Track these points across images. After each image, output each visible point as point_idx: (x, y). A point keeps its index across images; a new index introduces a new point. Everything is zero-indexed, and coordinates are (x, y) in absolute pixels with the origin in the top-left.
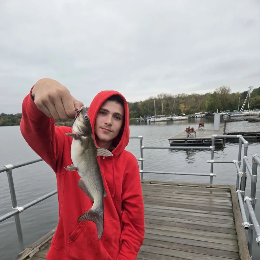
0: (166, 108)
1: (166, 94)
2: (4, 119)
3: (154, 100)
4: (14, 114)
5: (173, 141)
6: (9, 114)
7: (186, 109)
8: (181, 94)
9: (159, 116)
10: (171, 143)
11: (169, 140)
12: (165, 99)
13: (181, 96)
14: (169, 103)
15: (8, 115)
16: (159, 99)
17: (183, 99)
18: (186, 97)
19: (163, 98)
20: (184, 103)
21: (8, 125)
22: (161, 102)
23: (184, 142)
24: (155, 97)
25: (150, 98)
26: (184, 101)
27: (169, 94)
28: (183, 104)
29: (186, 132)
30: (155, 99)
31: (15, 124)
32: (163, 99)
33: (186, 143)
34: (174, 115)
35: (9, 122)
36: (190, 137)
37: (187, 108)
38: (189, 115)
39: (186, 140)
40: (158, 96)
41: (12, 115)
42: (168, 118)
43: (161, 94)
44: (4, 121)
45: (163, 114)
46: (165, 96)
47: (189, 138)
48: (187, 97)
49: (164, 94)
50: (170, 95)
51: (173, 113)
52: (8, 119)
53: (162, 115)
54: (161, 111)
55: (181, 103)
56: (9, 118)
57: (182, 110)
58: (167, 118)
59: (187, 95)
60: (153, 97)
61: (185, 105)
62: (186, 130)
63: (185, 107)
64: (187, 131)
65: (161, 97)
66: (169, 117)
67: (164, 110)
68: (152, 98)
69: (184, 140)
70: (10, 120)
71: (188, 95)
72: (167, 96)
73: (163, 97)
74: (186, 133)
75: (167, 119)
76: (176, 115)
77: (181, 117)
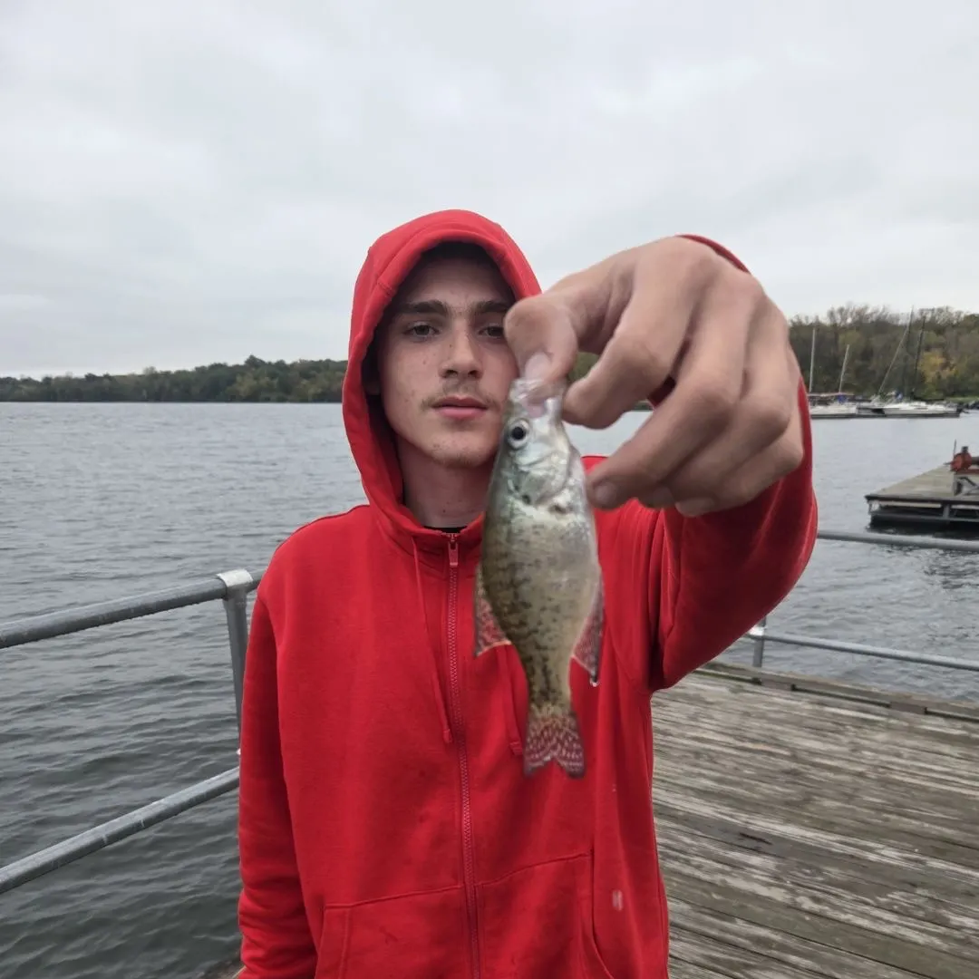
0: (859, 363)
1: (866, 308)
2: (256, 378)
3: (814, 331)
4: (288, 361)
5: (884, 504)
6: (274, 360)
7: (947, 373)
8: (933, 310)
9: (823, 395)
10: (876, 512)
11: (870, 498)
12: (858, 329)
13: (933, 318)
14: (877, 342)
15: (270, 363)
16: (835, 326)
17: (940, 330)
18: (955, 322)
19: (850, 325)
20: (941, 346)
21: (267, 400)
22: (841, 338)
23: (939, 511)
24: (817, 317)
25: (795, 320)
26: (941, 339)
27: (881, 310)
28: (937, 352)
29: (953, 470)
30: (817, 326)
31: (289, 398)
32: (851, 327)
33: (946, 516)
34: (893, 393)
35: (270, 389)
36: (968, 494)
37: (951, 369)
38: (960, 399)
39: (946, 503)
40: (831, 314)
41: (280, 365)
42: (865, 404)
43: (845, 307)
44: (254, 383)
45: (846, 387)
46: (860, 315)
47: (961, 497)
48: (958, 323)
49: (857, 308)
50: (881, 314)
51: (888, 388)
52: (267, 379)
53: (840, 393)
54: (836, 377)
55: (928, 348)
56: (273, 376)
57: (931, 375)
58: (858, 404)
59: (959, 313)
60: (807, 318)
61: (945, 355)
62: (953, 463)
63: (945, 366)
64: (959, 465)
65: (844, 319)
66: (870, 401)
67: (847, 371)
68: (804, 321)
69: (939, 506)
70: (276, 381)
71: (962, 316)
72: (871, 314)
73: (849, 321)
74: (953, 473)
75: (859, 409)
76: (900, 396)
77: (923, 404)
